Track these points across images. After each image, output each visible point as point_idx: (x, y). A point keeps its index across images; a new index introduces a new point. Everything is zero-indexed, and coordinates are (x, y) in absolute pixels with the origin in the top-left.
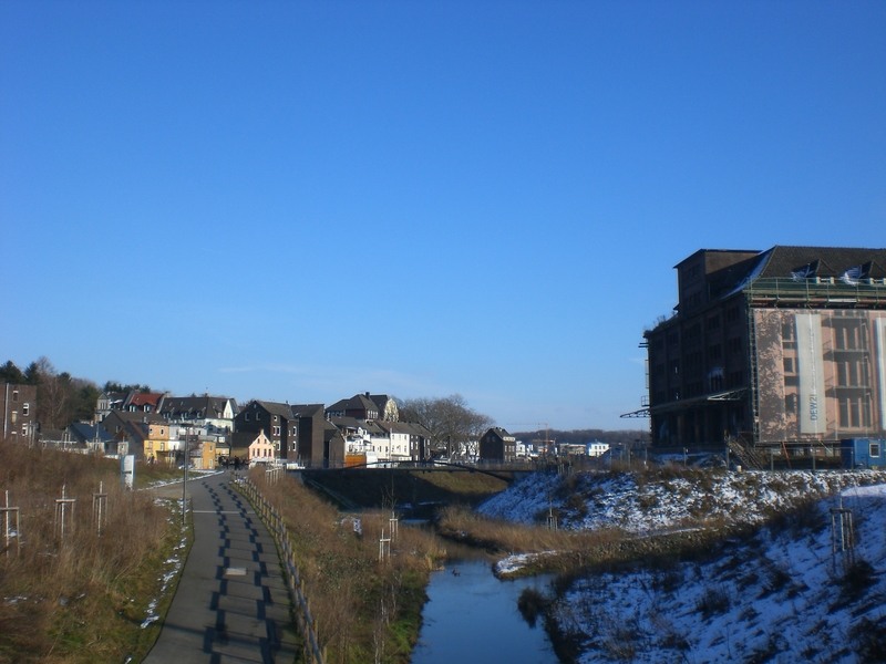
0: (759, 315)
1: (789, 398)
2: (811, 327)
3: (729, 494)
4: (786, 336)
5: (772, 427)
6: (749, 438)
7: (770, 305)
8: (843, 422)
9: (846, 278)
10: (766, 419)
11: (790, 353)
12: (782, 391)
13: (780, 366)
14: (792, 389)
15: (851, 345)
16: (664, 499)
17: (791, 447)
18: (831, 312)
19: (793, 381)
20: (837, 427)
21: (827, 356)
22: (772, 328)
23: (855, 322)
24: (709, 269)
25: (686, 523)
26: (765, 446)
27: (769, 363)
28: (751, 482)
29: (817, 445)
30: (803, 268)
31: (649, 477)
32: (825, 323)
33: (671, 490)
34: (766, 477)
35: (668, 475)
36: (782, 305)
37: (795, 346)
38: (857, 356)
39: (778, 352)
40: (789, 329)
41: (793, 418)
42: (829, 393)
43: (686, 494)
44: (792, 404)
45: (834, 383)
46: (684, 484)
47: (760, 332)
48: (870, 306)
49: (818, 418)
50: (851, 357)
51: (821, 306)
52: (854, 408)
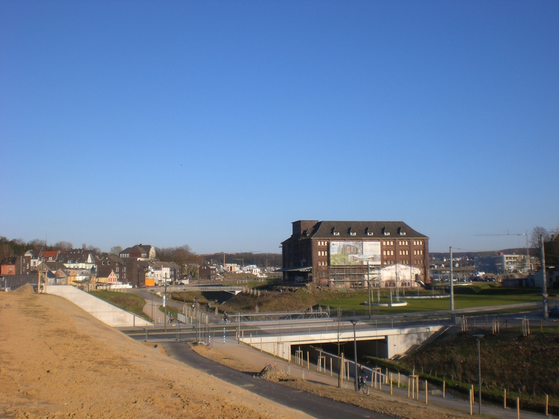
24: (302, 227)
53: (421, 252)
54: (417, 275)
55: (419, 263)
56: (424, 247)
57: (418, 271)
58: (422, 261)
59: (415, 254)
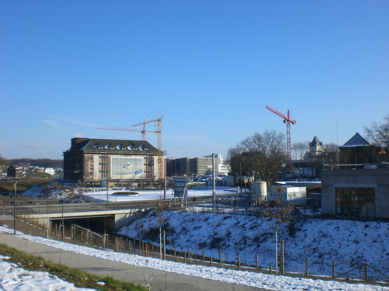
0: (86, 155)
1: (91, 172)
2: (97, 158)
3: (76, 192)
4: (91, 160)
5: (87, 178)
6: (82, 181)
7: (88, 153)
8: (102, 177)
9: (106, 147)
10: (86, 177)
11: (92, 163)
12: (90, 171)
13: (90, 166)
14: (92, 171)
15: (105, 162)
16: (64, 193)
17: (91, 182)
18: (101, 155)
19: (92, 169)
20: (101, 178)
21: (100, 164)
22: (88, 158)
23: (106, 157)
24: (77, 142)
25: (67, 198)
26: (86, 182)
27: (87, 165)
28: (81, 190)
29: (96, 182)
30: (97, 144)
31: (61, 189)
32: (100, 157)
33: (65, 191)
34: (84, 189)
35: (65, 188)
36: (91, 153)
37: (93, 162)
38: (106, 164)
39: (89, 163)
40: (92, 158)
41: (92, 176)
42: (100, 171)
43: (68, 192)
44: (92, 173)
45: (101, 169)
46: (68, 190)
47: (86, 159)
48: (109, 154)
49: (97, 176)
50: (105, 164)
51: (99, 154)
52: (105, 175)
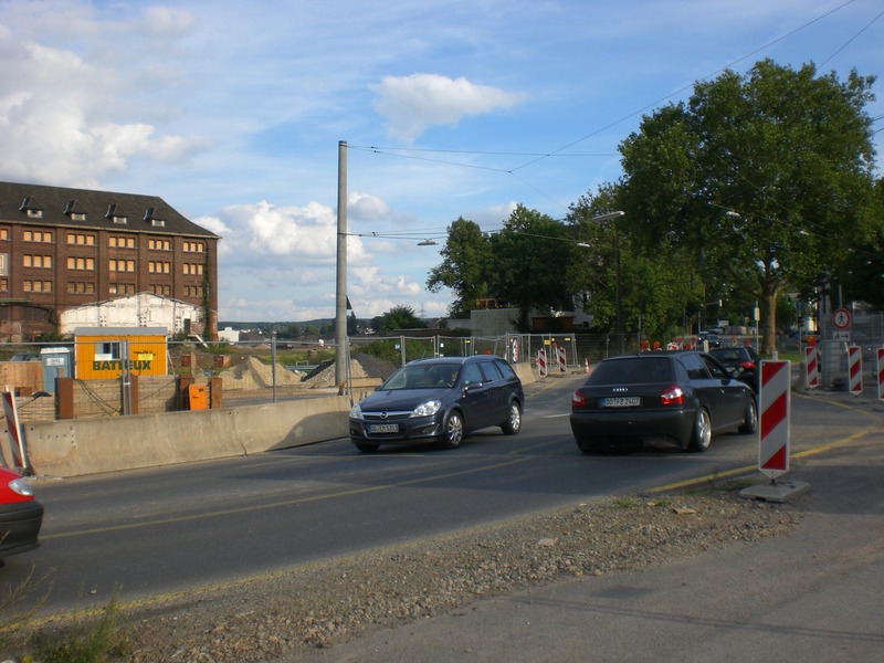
53: (200, 269)
54: (187, 322)
55: (193, 293)
56: (207, 257)
57: (191, 313)
58: (200, 290)
59: (186, 272)
